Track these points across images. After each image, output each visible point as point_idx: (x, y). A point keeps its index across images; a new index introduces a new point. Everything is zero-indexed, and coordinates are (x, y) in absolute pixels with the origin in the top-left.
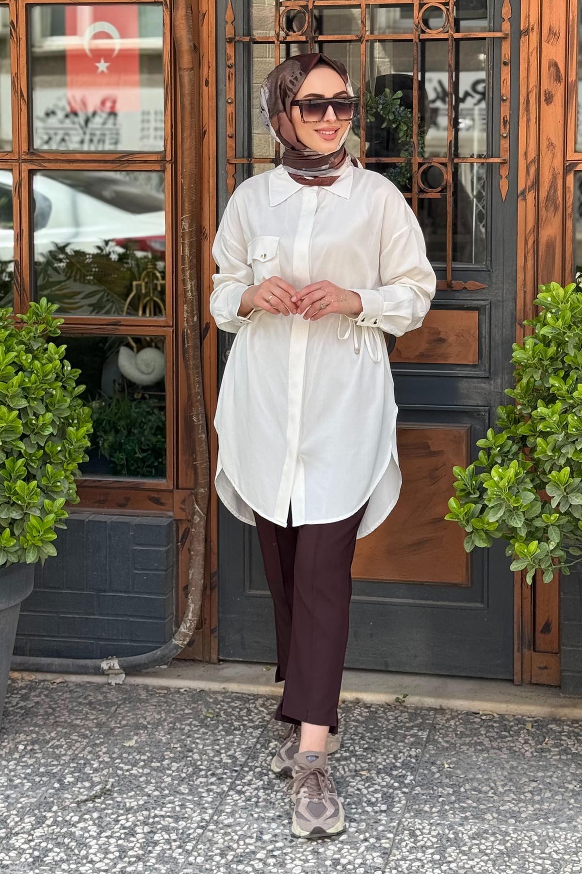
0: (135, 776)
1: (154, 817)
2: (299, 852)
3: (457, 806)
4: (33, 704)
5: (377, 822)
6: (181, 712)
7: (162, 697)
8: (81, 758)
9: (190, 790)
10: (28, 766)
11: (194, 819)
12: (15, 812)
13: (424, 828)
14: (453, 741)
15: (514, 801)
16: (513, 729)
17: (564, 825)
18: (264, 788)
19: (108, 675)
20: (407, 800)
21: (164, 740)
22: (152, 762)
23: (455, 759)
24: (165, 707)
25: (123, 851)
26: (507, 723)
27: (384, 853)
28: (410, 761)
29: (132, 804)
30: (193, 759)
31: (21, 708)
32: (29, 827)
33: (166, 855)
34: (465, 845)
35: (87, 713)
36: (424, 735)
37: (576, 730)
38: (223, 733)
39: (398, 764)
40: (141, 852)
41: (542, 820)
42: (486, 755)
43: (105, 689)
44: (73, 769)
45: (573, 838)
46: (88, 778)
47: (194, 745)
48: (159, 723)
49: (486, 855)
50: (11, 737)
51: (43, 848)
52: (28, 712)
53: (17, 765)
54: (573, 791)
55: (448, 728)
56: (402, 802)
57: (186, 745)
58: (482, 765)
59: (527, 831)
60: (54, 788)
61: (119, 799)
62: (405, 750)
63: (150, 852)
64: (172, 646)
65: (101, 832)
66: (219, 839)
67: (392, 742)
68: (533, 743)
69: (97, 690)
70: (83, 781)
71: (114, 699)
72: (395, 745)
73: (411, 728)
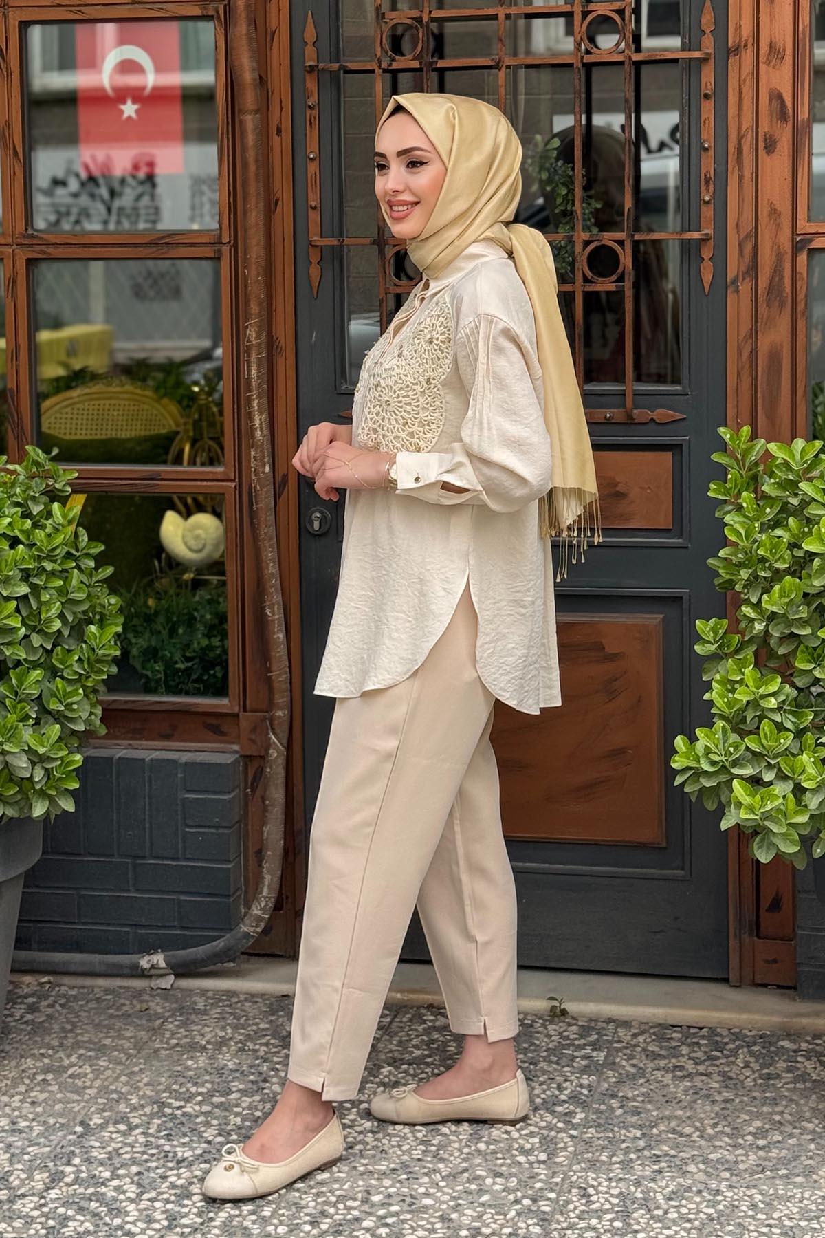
0: (189, 1115)
2: (423, 1219)
3: (646, 1153)
4: (43, 1018)
5: (534, 1177)
6: (255, 1028)
7: (227, 1006)
8: (113, 1092)
10: (38, 1103)
12: (20, 1166)
13: (600, 1184)
14: (641, 1065)
15: (728, 1148)
16: (727, 1047)
17: (799, 1179)
18: (372, 1132)
19: (150, 976)
20: (575, 1146)
21: (231, 1065)
22: (213, 1096)
23: (644, 1090)
24: (230, 1020)
25: (173, 1219)
26: (718, 1038)
27: (543, 1220)
28: (581, 1093)
29: (186, 1155)
30: (272, 1091)
31: (26, 1022)
32: (40, 1186)
33: (235, 1223)
34: (658, 1208)
35: (121, 1029)
36: (600, 1056)
37: (818, 1048)
39: (563, 1097)
40: (199, 1220)
41: (768, 1173)
42: (689, 1084)
43: (146, 997)
44: (102, 1107)
45: (813, 1198)
46: (124, 1119)
47: (272, 1073)
48: (222, 1043)
49: (689, 1221)
50: (14, 1063)
51: (61, 1215)
52: (37, 1029)
53: (22, 1101)
54: (813, 1132)
55: (635, 1046)
56: (569, 1149)
57: (261, 1073)
58: (683, 1098)
59: (748, 1187)
60: (75, 1133)
61: (167, 1148)
62: (573, 1078)
63: (211, 1220)
64: (240, 935)
65: (142, 1193)
66: (308, 1200)
67: (555, 1066)
68: (757, 1067)
69: (135, 997)
70: (116, 1122)
71: (160, 1010)
72: (560, 1071)
73: (582, 1047)
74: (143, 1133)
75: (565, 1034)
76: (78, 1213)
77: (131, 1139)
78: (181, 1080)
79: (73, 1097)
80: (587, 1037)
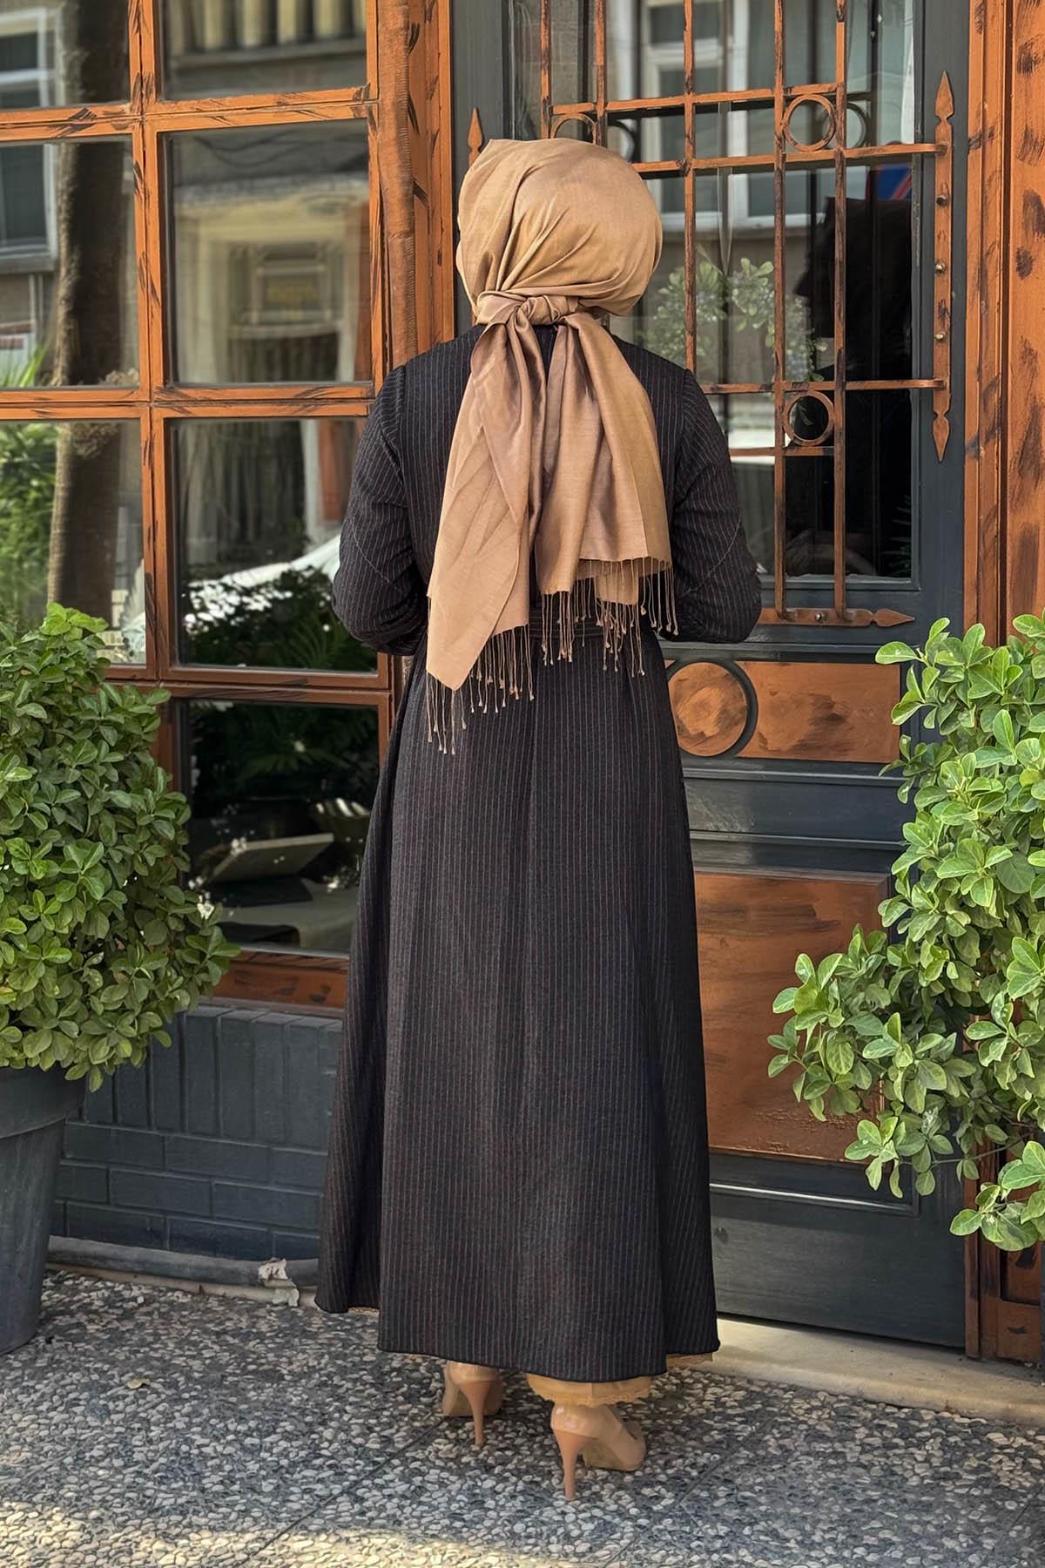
0: (206, 1458)
1: (185, 1527)
3: (716, 1557)
4: (130, 1326)
6: (357, 1359)
8: (140, 1420)
9: (278, 1487)
10: (48, 1426)
11: (247, 1536)
14: (792, 1447)
15: (827, 1560)
16: (918, 1435)
18: (403, 1497)
19: (273, 1289)
20: (636, 1537)
21: (295, 1401)
22: (248, 1436)
23: (771, 1477)
24: (336, 1347)
28: (689, 1473)
29: (165, 1503)
30: (321, 1437)
31: (108, 1330)
35: (206, 1347)
36: (746, 1431)
38: (401, 1398)
39: (662, 1478)
42: (834, 1476)
43: (261, 1312)
44: (109, 1436)
46: (127, 1453)
47: (337, 1415)
50: (58, 1375)
52: (113, 1339)
53: (33, 1421)
54: (952, 1552)
55: (805, 1422)
56: (623, 1542)
57: (323, 1414)
58: (814, 1492)
60: (62, 1464)
61: (149, 1493)
62: (691, 1455)
65: (83, 1543)
67: (678, 1437)
68: (936, 1462)
69: (248, 1310)
70: (119, 1456)
71: (264, 1328)
72: (682, 1444)
73: (730, 1418)
74: (136, 1472)
75: (723, 1399)
77: (120, 1477)
78: (229, 1413)
79: (92, 1421)
80: (747, 1405)
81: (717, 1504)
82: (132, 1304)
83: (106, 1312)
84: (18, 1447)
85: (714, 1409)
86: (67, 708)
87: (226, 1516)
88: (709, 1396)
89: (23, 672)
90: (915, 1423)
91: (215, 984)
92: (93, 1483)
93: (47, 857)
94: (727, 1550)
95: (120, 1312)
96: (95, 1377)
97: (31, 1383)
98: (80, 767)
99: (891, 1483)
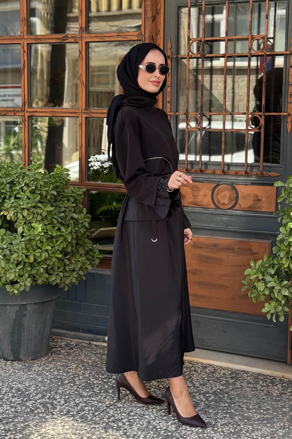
0: (94, 384)
1: (90, 400)
3: (225, 411)
4: (72, 351)
8: (77, 374)
9: (113, 392)
10: (53, 375)
11: (106, 403)
14: (243, 385)
15: (253, 413)
16: (275, 383)
22: (104, 379)
23: (238, 393)
25: (69, 412)
29: (85, 395)
33: (85, 415)
34: (217, 427)
35: (92, 357)
36: (231, 381)
39: (211, 392)
40: (75, 413)
41: (260, 422)
44: (70, 378)
49: (224, 432)
50: (55, 363)
53: (49, 374)
55: (247, 379)
58: (250, 396)
60: (58, 385)
61: (81, 392)
62: (218, 386)
63: (80, 414)
65: (65, 404)
66: (111, 412)
67: (214, 382)
68: (280, 390)
69: (102, 348)
70: (72, 383)
72: (215, 384)
73: (228, 378)
74: (78, 387)
75: (225, 373)
76: (43, 407)
77: (73, 388)
78: (99, 373)
79: (65, 374)
80: (232, 375)
81: (225, 399)
82: (72, 346)
83: (66, 348)
84: (46, 380)
85: (223, 376)
86: (61, 192)
87: (100, 398)
88: (222, 373)
89: (51, 182)
90: (275, 380)
91: (97, 264)
92: (66, 389)
93: (56, 230)
94: (228, 409)
95: (69, 348)
96: (64, 363)
97: (48, 365)
98: (64, 207)
99: (269, 395)
